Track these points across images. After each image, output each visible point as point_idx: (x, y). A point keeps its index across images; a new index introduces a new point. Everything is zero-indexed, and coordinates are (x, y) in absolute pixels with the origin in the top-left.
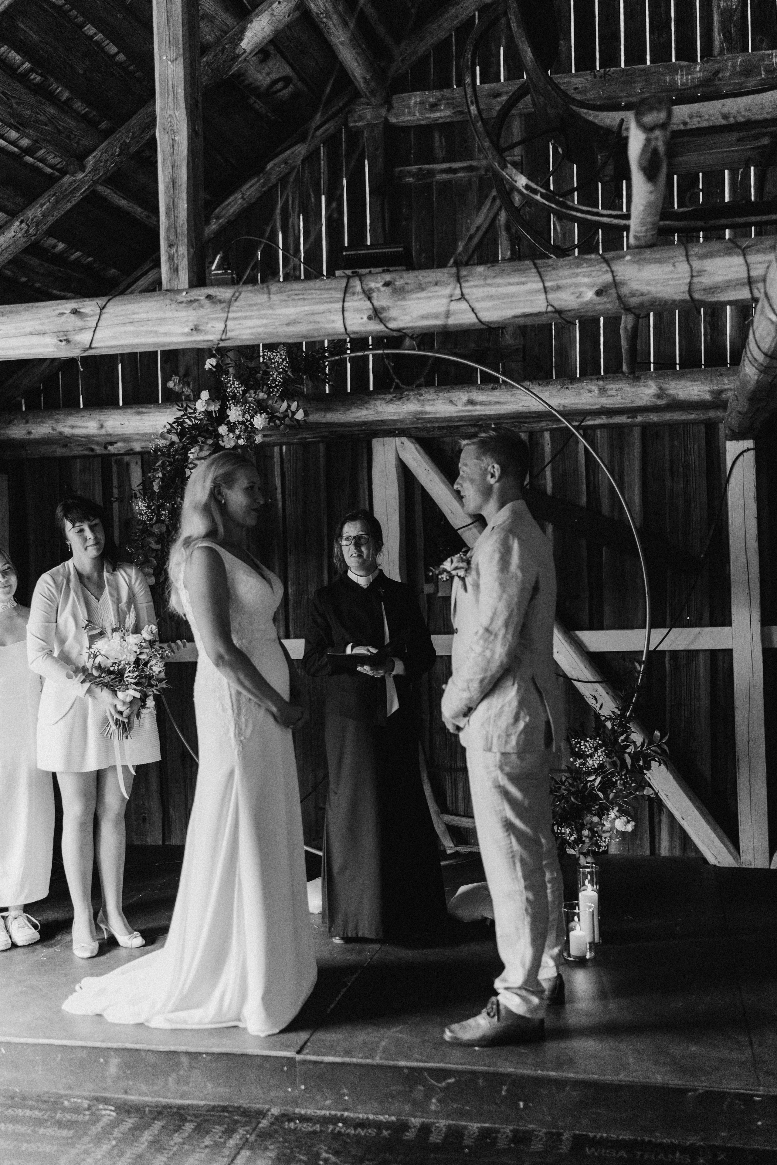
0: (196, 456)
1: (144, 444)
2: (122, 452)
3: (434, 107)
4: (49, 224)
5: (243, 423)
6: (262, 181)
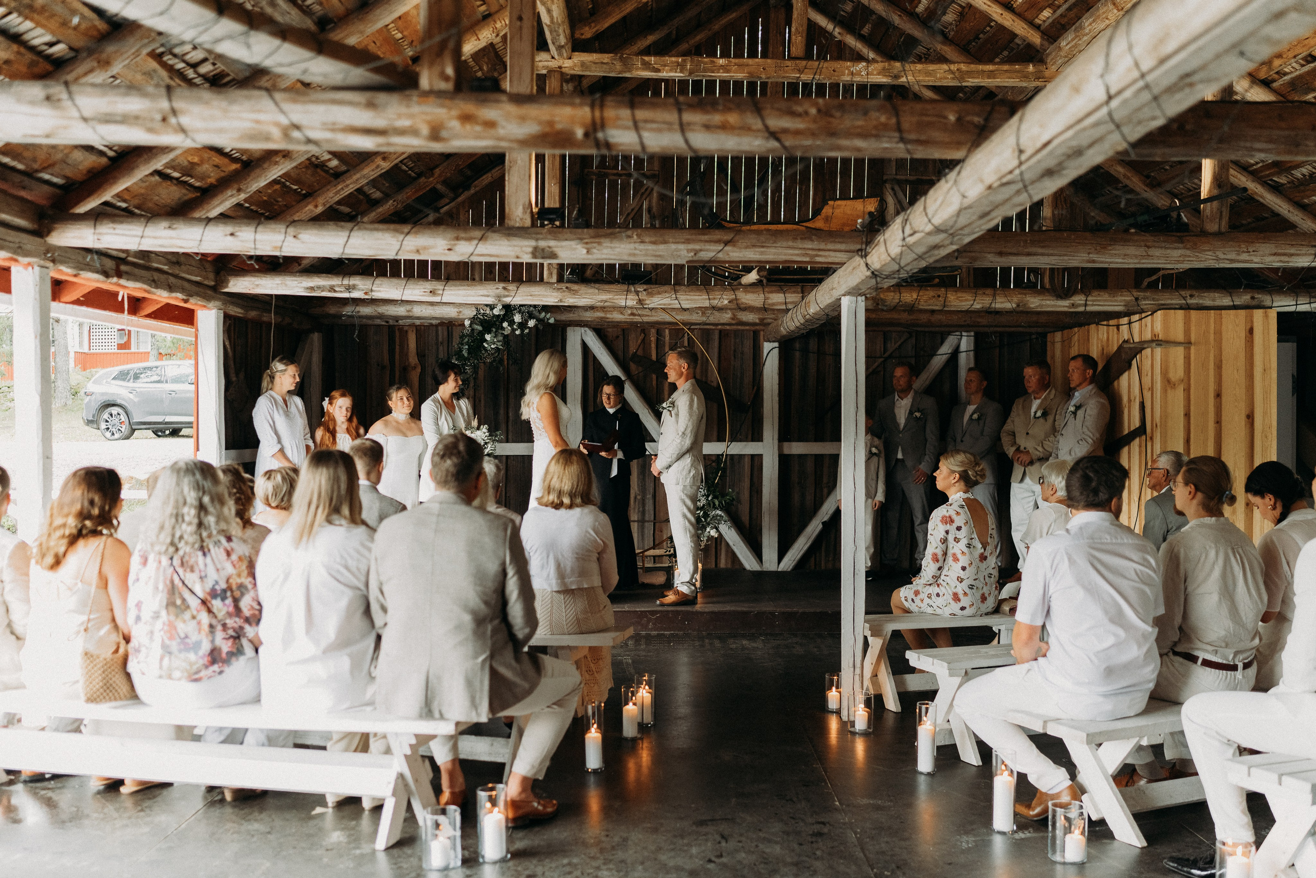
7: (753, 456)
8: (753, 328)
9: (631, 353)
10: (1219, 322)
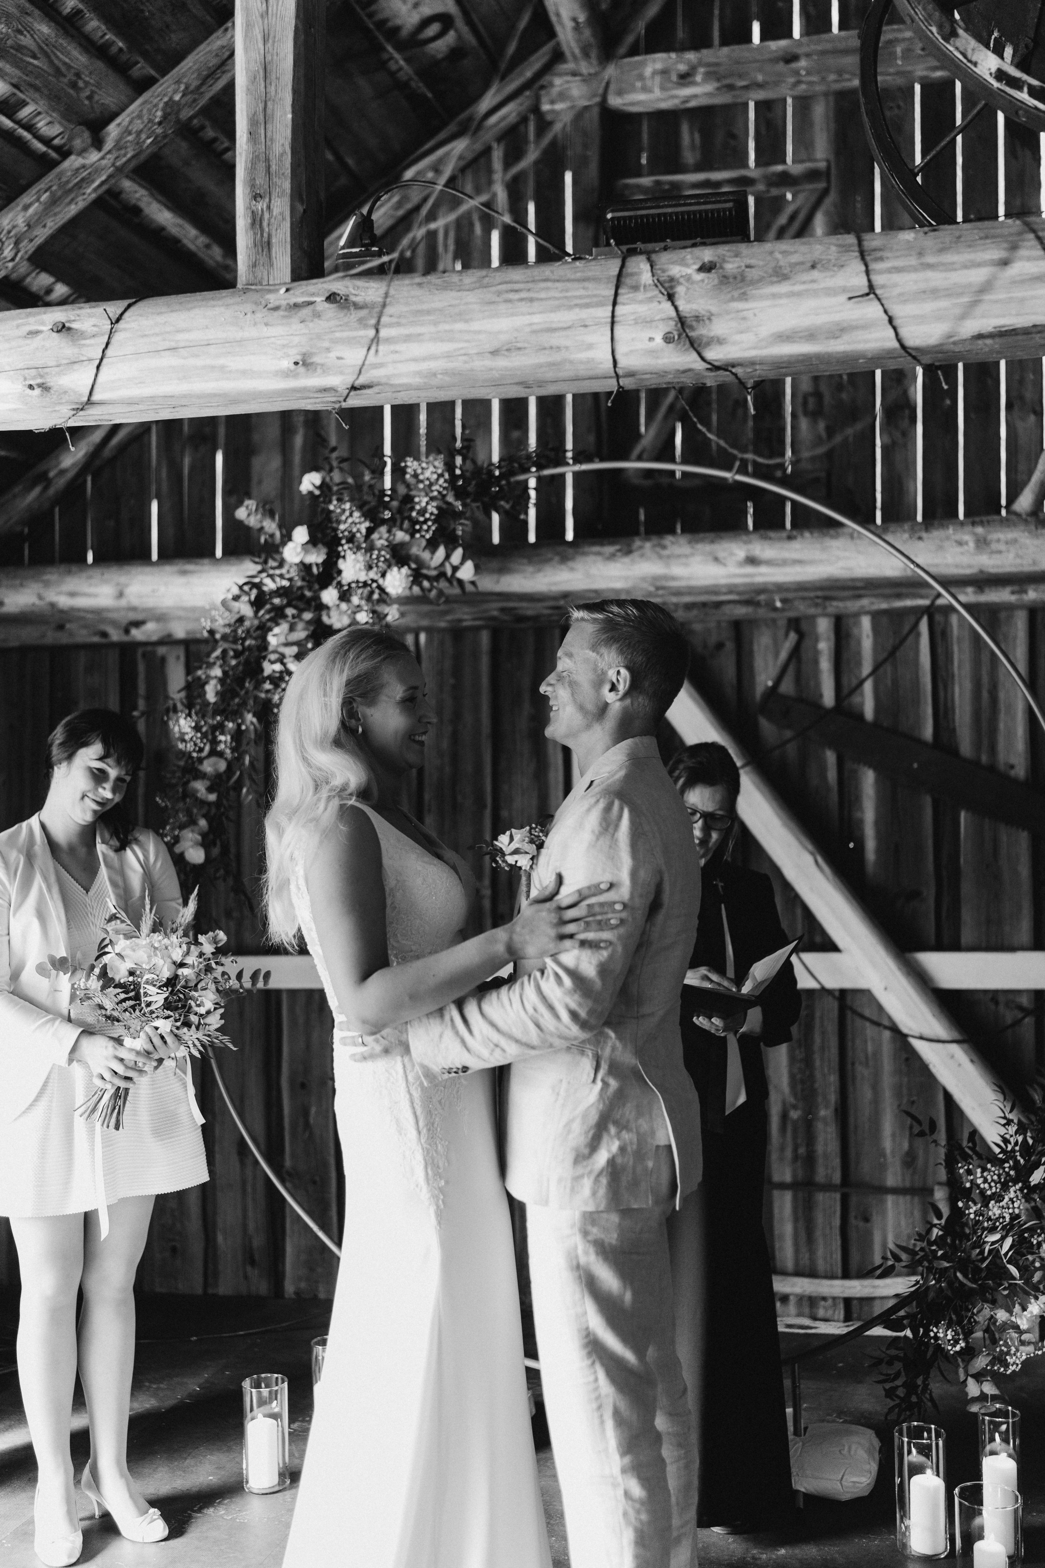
0: (282, 639)
1: (191, 626)
2: (154, 638)
3: (685, 78)
4: (38, 241)
5: (365, 584)
6: (396, 199)
9: (759, 690)
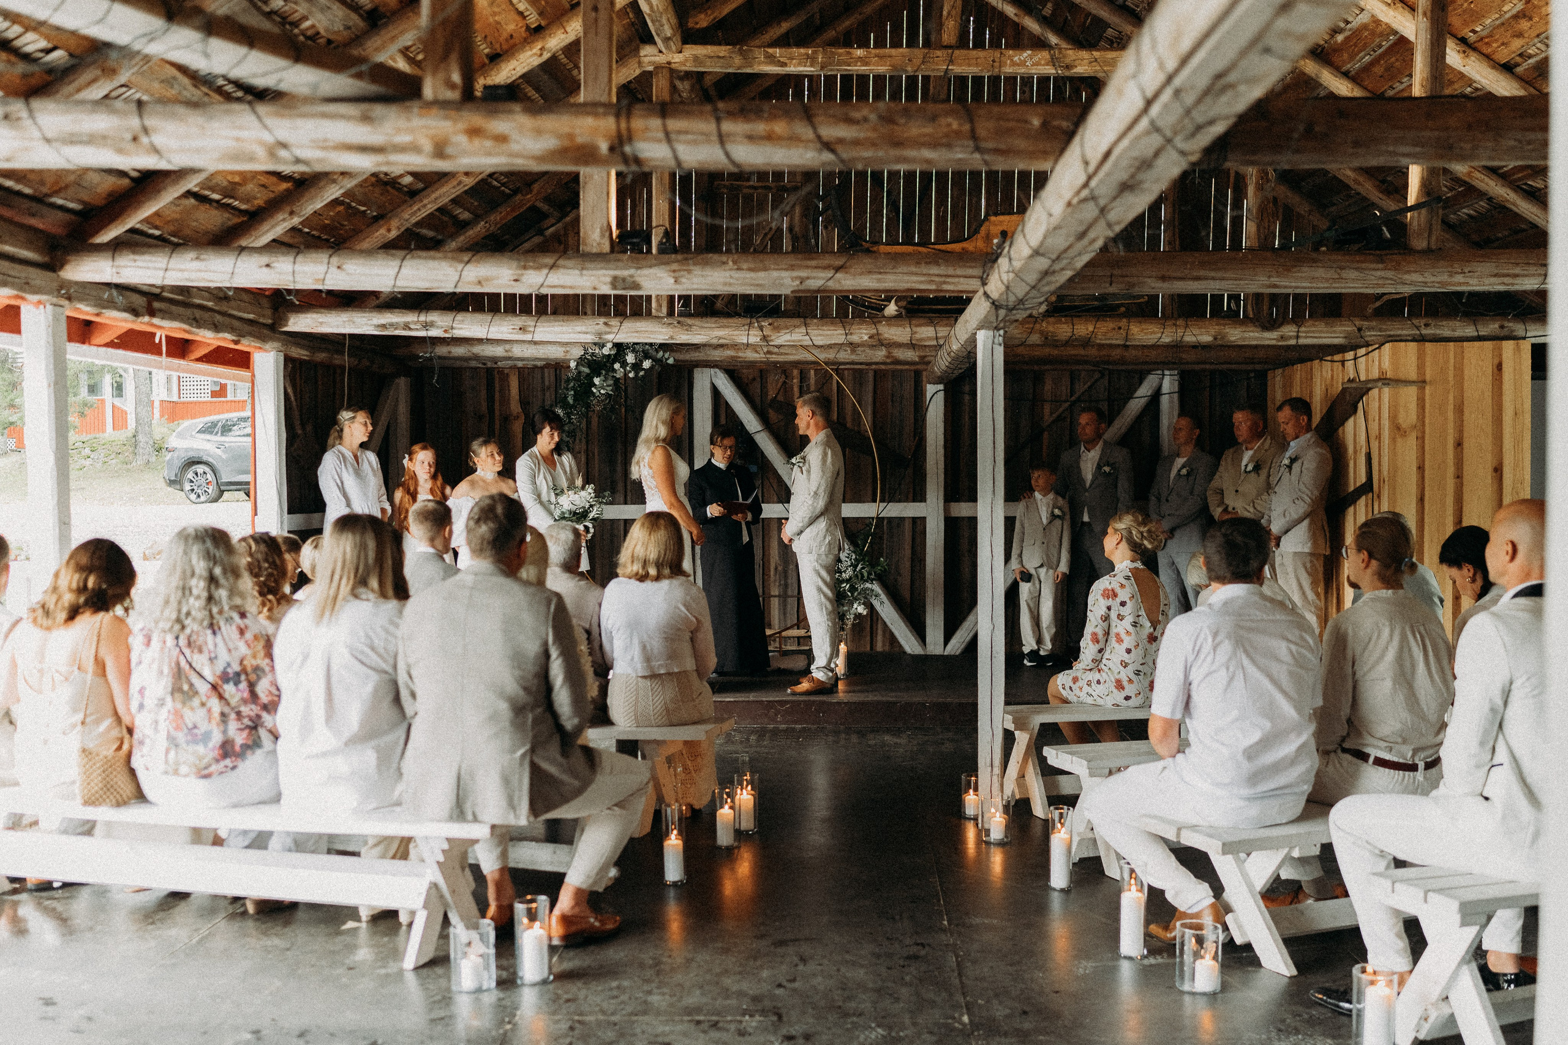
7: (914, 520)
8: (913, 368)
9: (770, 397)
10: (1460, 356)
